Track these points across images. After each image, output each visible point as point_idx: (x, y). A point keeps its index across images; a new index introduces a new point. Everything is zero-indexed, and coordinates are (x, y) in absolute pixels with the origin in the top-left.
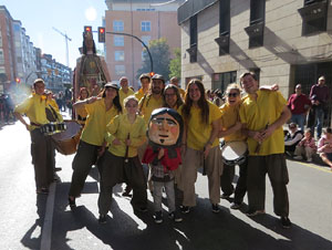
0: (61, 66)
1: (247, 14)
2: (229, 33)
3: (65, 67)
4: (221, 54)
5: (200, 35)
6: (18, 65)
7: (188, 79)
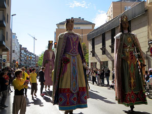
0: (31, 54)
1: (110, 41)
2: (105, 46)
3: (32, 54)
4: (103, 54)
5: (96, 46)
6: (13, 54)
7: (91, 63)
